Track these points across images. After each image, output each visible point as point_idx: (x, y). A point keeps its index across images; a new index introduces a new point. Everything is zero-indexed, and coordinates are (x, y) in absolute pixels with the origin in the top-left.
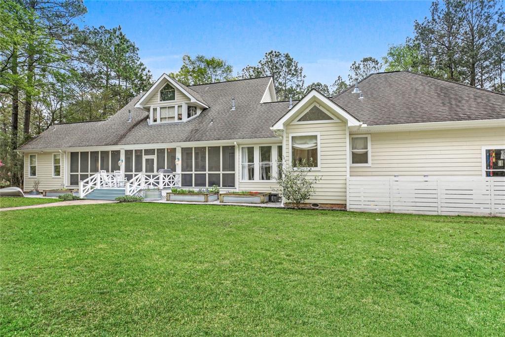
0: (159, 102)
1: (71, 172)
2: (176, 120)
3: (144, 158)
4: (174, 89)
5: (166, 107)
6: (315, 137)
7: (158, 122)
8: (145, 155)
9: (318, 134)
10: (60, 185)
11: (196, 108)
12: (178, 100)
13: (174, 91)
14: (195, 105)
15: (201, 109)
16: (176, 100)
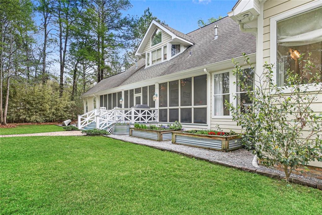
0: (151, 47)
2: (162, 61)
5: (156, 51)
8: (135, 94)
11: (179, 46)
12: (164, 41)
14: (179, 43)
15: (185, 46)
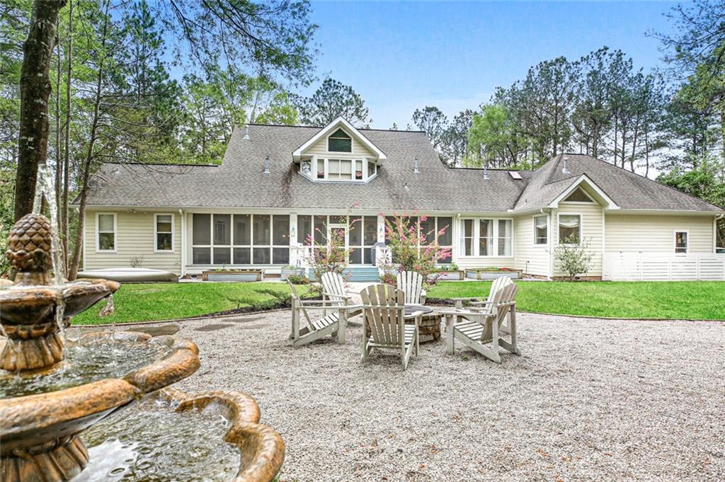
0: (327, 152)
1: (194, 244)
2: (354, 179)
3: (329, 226)
4: (348, 137)
5: (338, 160)
6: (578, 217)
7: (326, 178)
8: (330, 223)
9: (581, 214)
10: (174, 263)
11: (373, 164)
12: (356, 152)
13: (350, 140)
16: (353, 153)
